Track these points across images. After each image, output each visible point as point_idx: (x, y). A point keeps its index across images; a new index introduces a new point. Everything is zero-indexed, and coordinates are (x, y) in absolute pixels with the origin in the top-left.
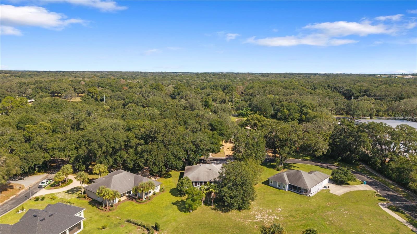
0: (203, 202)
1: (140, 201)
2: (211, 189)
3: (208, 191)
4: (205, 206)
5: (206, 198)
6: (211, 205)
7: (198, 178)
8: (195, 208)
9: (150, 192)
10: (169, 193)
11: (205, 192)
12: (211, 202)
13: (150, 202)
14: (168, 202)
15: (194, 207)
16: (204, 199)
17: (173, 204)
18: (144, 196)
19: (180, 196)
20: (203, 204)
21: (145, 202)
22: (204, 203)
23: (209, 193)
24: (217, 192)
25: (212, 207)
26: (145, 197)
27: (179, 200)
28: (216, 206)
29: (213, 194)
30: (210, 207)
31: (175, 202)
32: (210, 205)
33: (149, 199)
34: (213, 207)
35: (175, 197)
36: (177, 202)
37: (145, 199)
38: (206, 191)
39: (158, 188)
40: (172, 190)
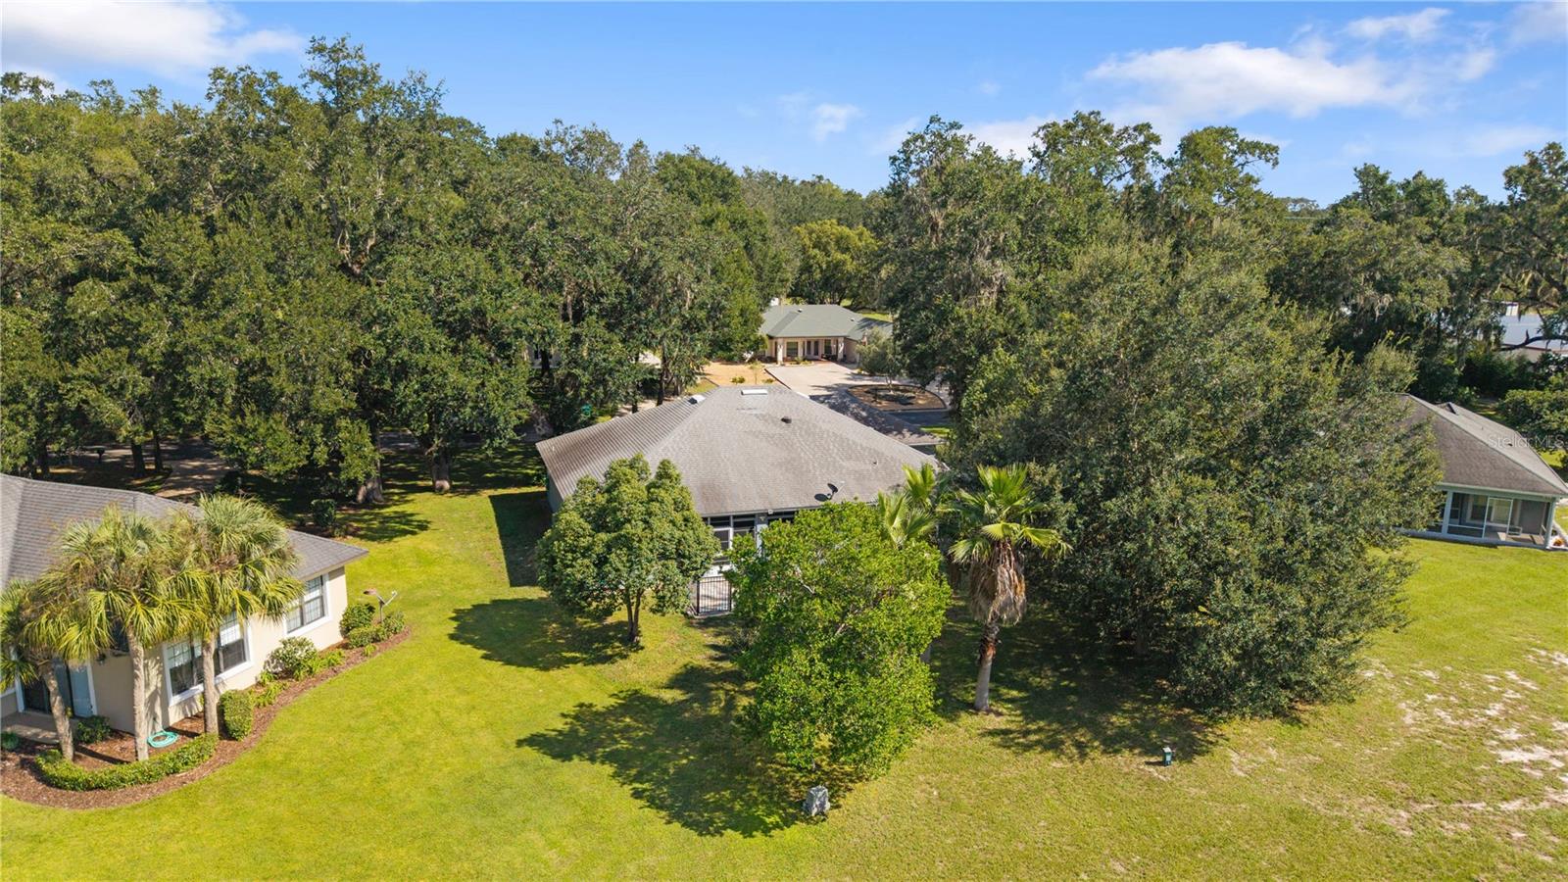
1: (102, 771)
9: (234, 653)
13: (247, 757)
18: (159, 697)
21: (170, 769)
26: (175, 717)
27: (602, 701)
28: (1028, 711)
29: (1007, 574)
31: (559, 725)
33: (226, 732)
35: (530, 672)
36: (590, 720)
37: (172, 739)
39: (322, 606)
40: (470, 620)
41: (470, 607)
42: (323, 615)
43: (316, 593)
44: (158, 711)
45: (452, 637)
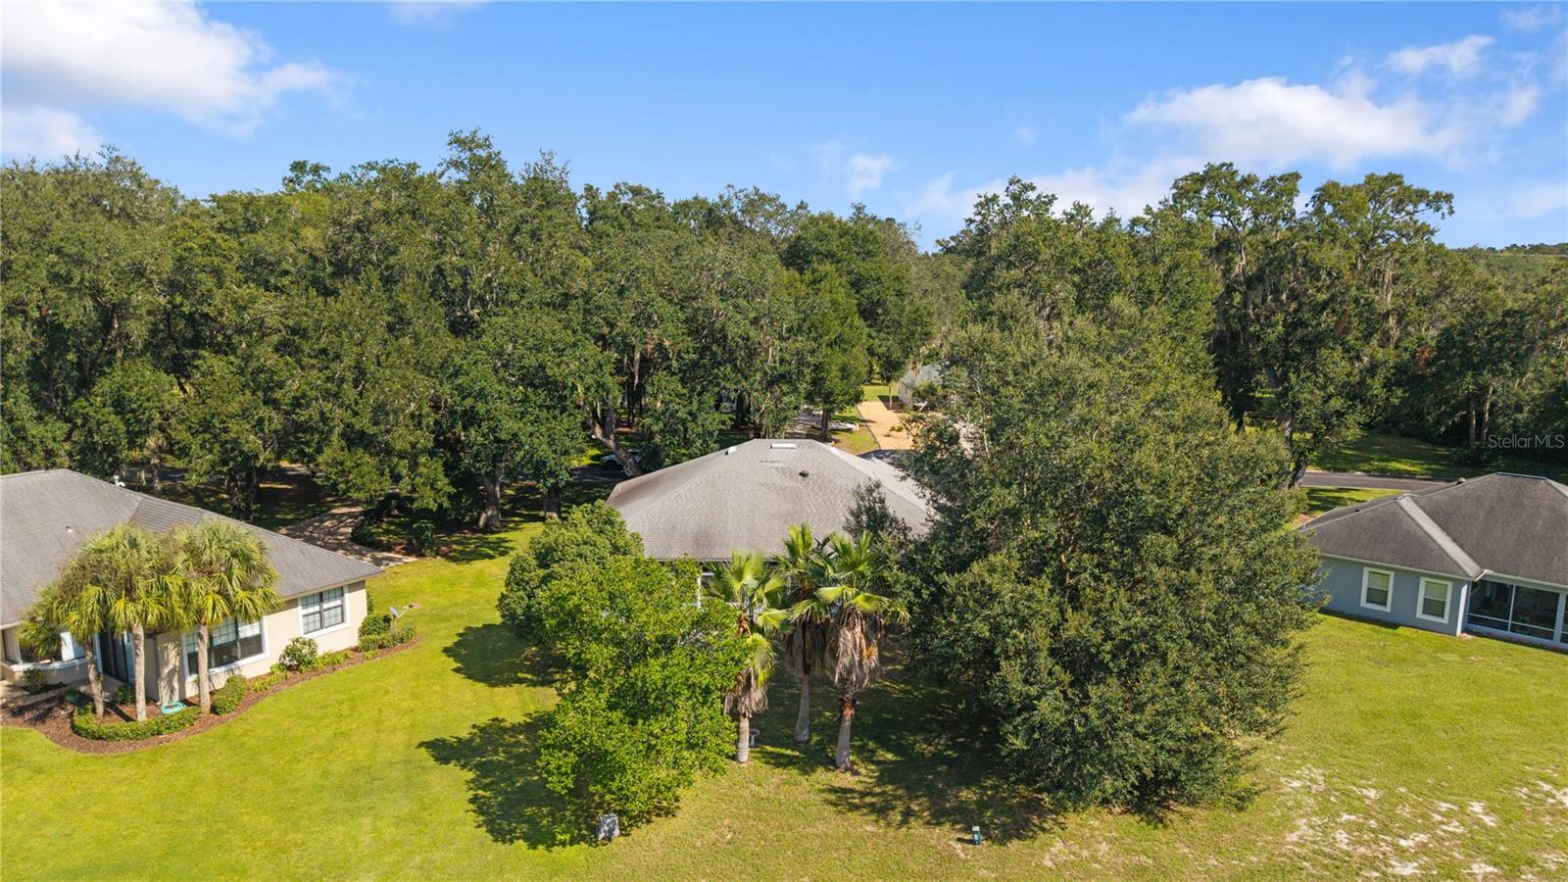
0: (745, 724)
2: (835, 581)
3: (801, 609)
4: (765, 769)
5: (777, 683)
6: (831, 763)
7: (703, 538)
8: (659, 789)
9: (255, 645)
10: (444, 657)
11: (770, 617)
12: (831, 732)
13: (219, 729)
14: (394, 730)
15: (644, 777)
16: (757, 694)
17: (443, 751)
18: (177, 674)
19: (534, 684)
20: (745, 744)
22: (757, 742)
23: (805, 624)
24: (904, 613)
25: (846, 780)
27: (514, 718)
28: (887, 774)
29: (851, 637)
30: (823, 777)
31: (464, 734)
32: (816, 757)
34: (857, 777)
35: (481, 687)
36: (493, 733)
38: (780, 614)
39: (343, 614)
40: (471, 637)
41: (480, 626)
42: (343, 621)
43: (338, 602)
44: (176, 685)
45: (446, 650)
